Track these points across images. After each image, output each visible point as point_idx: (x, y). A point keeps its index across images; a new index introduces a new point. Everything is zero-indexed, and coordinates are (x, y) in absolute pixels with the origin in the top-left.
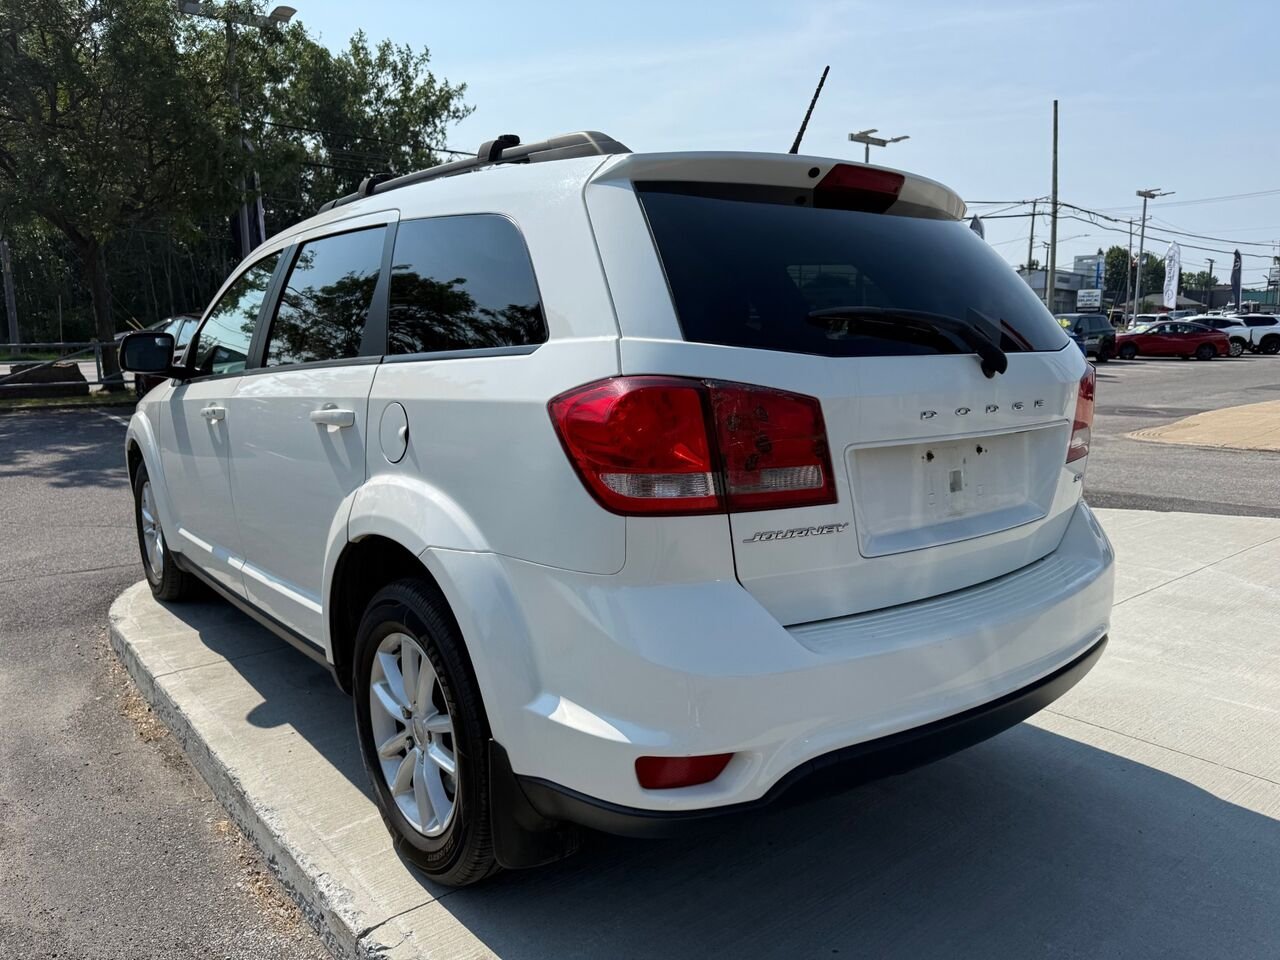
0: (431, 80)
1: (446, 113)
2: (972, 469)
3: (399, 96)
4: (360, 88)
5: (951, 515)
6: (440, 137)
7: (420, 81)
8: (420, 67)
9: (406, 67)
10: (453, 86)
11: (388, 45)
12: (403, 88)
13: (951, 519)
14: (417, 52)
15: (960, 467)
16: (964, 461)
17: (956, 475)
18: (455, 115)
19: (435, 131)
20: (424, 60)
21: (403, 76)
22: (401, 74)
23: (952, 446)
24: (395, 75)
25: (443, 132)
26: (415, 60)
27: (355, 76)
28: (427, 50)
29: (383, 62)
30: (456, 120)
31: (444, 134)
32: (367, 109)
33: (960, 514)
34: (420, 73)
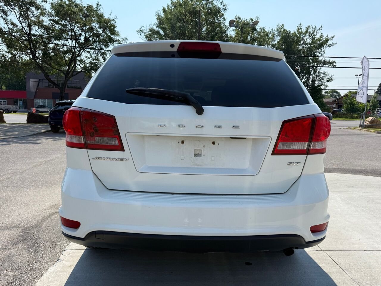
0: (322, 36)
1: (325, 45)
3: (310, 42)
4: (298, 41)
6: (323, 53)
7: (318, 36)
8: (318, 32)
9: (313, 33)
10: (329, 37)
11: (309, 27)
12: (312, 39)
14: (318, 28)
18: (329, 46)
19: (321, 51)
20: (320, 29)
21: (312, 35)
22: (311, 35)
24: (310, 35)
25: (324, 51)
26: (317, 30)
27: (297, 37)
28: (322, 26)
29: (306, 32)
30: (329, 47)
31: (324, 52)
32: (300, 47)
34: (318, 34)
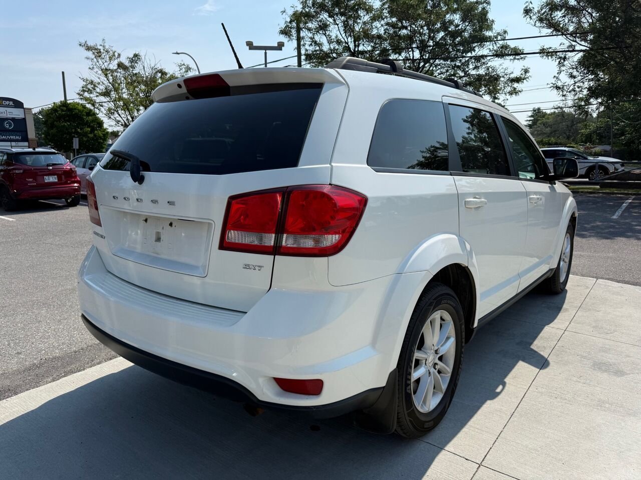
2: (167, 234)
5: (154, 253)
13: (152, 254)
15: (160, 230)
16: (163, 228)
17: (158, 234)
23: (158, 219)
33: (157, 254)
